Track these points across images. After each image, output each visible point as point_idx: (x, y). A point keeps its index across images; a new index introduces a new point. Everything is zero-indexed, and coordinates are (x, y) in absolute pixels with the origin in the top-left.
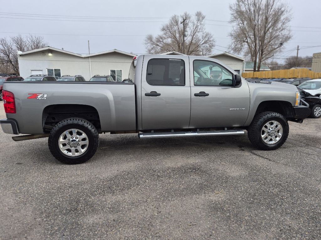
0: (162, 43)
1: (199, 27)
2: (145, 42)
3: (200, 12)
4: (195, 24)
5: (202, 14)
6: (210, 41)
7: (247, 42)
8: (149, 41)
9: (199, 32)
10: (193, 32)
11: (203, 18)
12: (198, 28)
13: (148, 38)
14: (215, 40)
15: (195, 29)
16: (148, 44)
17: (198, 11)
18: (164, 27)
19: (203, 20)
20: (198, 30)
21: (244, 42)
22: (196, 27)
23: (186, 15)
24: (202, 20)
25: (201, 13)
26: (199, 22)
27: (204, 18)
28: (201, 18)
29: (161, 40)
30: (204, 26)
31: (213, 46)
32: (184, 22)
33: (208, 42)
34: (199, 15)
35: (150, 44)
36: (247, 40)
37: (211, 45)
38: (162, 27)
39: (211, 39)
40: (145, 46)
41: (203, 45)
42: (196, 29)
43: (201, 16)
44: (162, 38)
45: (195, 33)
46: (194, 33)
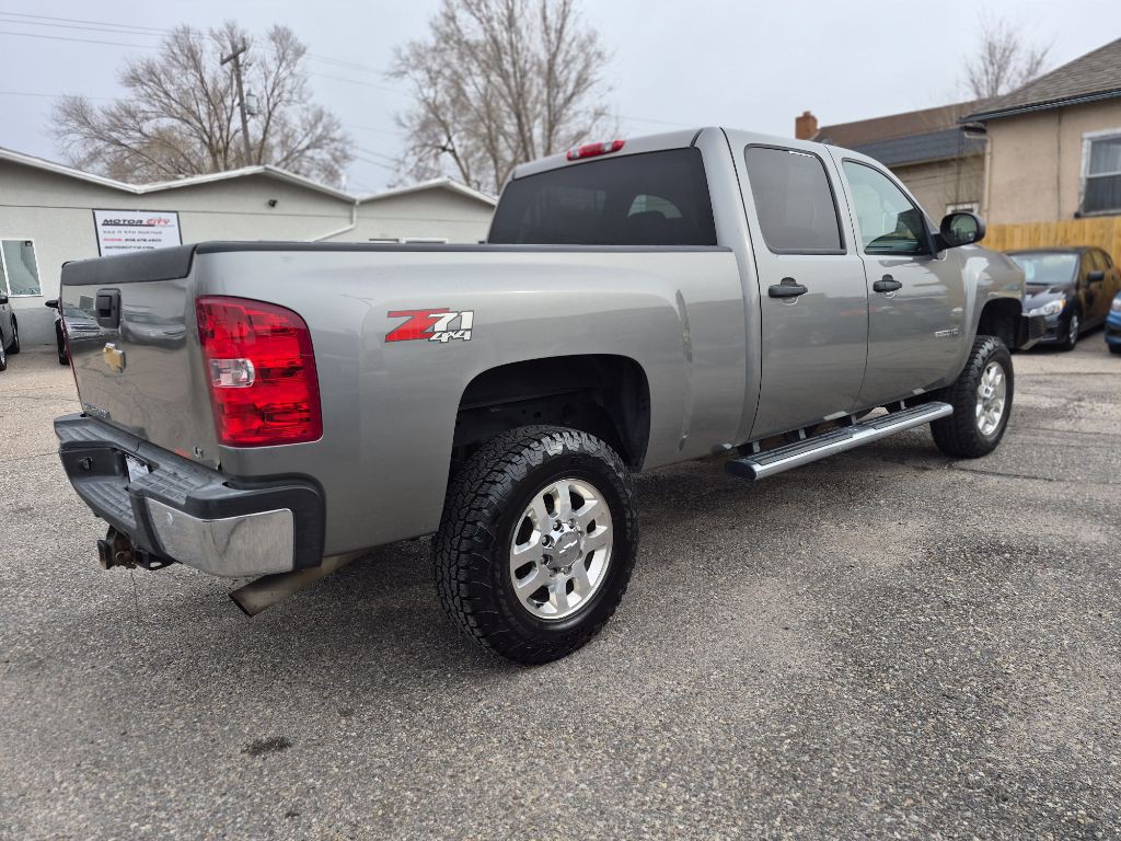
0: (138, 135)
1: (289, 83)
2: (53, 126)
3: (285, 29)
4: (270, 72)
5: (294, 35)
6: (333, 140)
7: (453, 152)
8: (73, 124)
9: (289, 101)
10: (265, 101)
11: (299, 52)
12: (283, 86)
13: (65, 111)
14: (349, 139)
15: (273, 91)
16: (71, 136)
17: (281, 24)
18: (134, 71)
19: (299, 61)
20: (286, 96)
21: (444, 149)
22: (275, 85)
23: (232, 34)
24: (296, 59)
25: (289, 34)
26: (284, 64)
27: (303, 52)
28: (290, 54)
29: (130, 122)
30: (305, 82)
31: (346, 157)
32: (235, 57)
33: (325, 141)
34: (281, 37)
35: (78, 137)
36: (453, 144)
37: (338, 153)
38: (125, 69)
39: (337, 134)
40: (59, 142)
41: (309, 153)
42: (276, 93)
43: (292, 43)
44: (132, 115)
45: (275, 105)
46: (271, 105)
